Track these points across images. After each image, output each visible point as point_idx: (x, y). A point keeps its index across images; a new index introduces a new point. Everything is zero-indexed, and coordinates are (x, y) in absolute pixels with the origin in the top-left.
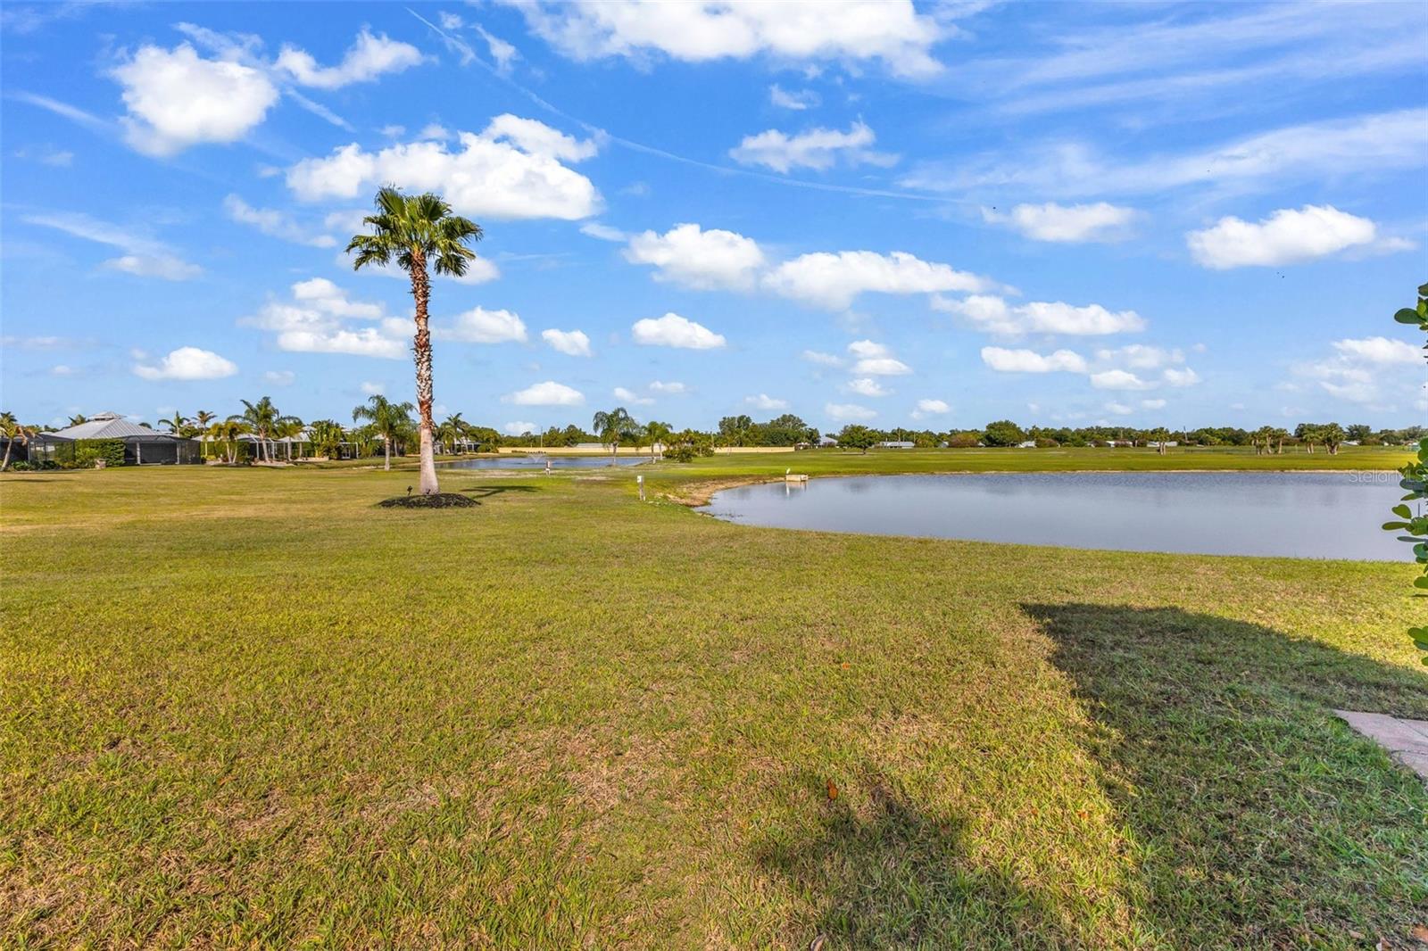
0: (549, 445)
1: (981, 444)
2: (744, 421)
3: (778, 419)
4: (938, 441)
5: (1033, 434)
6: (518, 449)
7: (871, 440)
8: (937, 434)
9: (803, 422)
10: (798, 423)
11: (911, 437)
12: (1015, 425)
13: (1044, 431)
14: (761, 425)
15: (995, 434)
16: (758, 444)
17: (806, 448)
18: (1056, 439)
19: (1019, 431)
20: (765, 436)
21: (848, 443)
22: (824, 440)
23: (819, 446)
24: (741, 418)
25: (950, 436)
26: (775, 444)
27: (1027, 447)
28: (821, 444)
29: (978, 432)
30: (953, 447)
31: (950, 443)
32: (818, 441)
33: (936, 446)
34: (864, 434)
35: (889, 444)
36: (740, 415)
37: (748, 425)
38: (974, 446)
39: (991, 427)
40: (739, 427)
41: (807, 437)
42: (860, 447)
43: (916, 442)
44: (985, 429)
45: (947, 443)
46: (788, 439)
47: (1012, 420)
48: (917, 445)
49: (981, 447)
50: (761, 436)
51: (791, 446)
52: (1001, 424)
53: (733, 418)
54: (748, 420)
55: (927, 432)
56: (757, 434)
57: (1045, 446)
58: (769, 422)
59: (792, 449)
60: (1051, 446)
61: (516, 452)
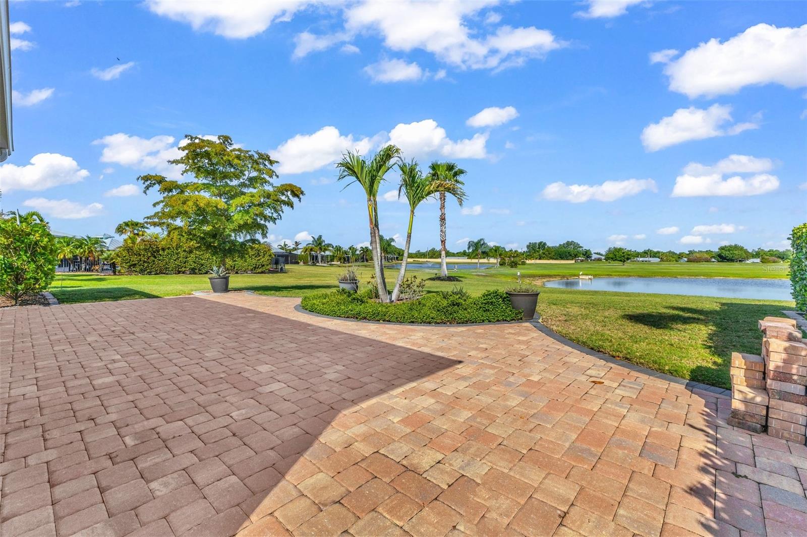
0: (431, 258)
1: (713, 260)
2: (542, 245)
3: (564, 244)
4: (679, 258)
5: (757, 255)
6: (416, 259)
7: (629, 257)
8: (678, 253)
9: (581, 245)
10: (577, 246)
11: (657, 255)
12: (743, 248)
13: (769, 251)
14: (552, 247)
15: (725, 253)
16: (552, 258)
17: (582, 261)
18: (779, 257)
19: (746, 252)
20: (556, 254)
21: (612, 258)
22: (594, 256)
23: (591, 260)
24: (541, 243)
25: (687, 254)
26: (562, 258)
27: (753, 262)
28: (593, 258)
29: (712, 252)
30: (691, 261)
31: (688, 259)
32: (591, 257)
33: (676, 261)
34: (623, 253)
35: (641, 259)
36: (539, 241)
37: (545, 247)
38: (707, 261)
39: (722, 248)
40: (539, 248)
41: (583, 254)
42: (621, 261)
43: (661, 259)
44: (717, 250)
45: (686, 259)
46: (570, 255)
47: (740, 244)
48: (662, 260)
49: (713, 262)
50: (553, 254)
51: (572, 259)
52: (731, 246)
53: (536, 243)
54: (545, 244)
55: (670, 252)
56: (550, 252)
57: (769, 262)
58: (558, 245)
59: (573, 262)
60: (774, 262)
61: (415, 261)
